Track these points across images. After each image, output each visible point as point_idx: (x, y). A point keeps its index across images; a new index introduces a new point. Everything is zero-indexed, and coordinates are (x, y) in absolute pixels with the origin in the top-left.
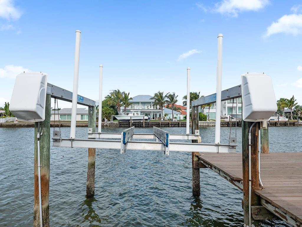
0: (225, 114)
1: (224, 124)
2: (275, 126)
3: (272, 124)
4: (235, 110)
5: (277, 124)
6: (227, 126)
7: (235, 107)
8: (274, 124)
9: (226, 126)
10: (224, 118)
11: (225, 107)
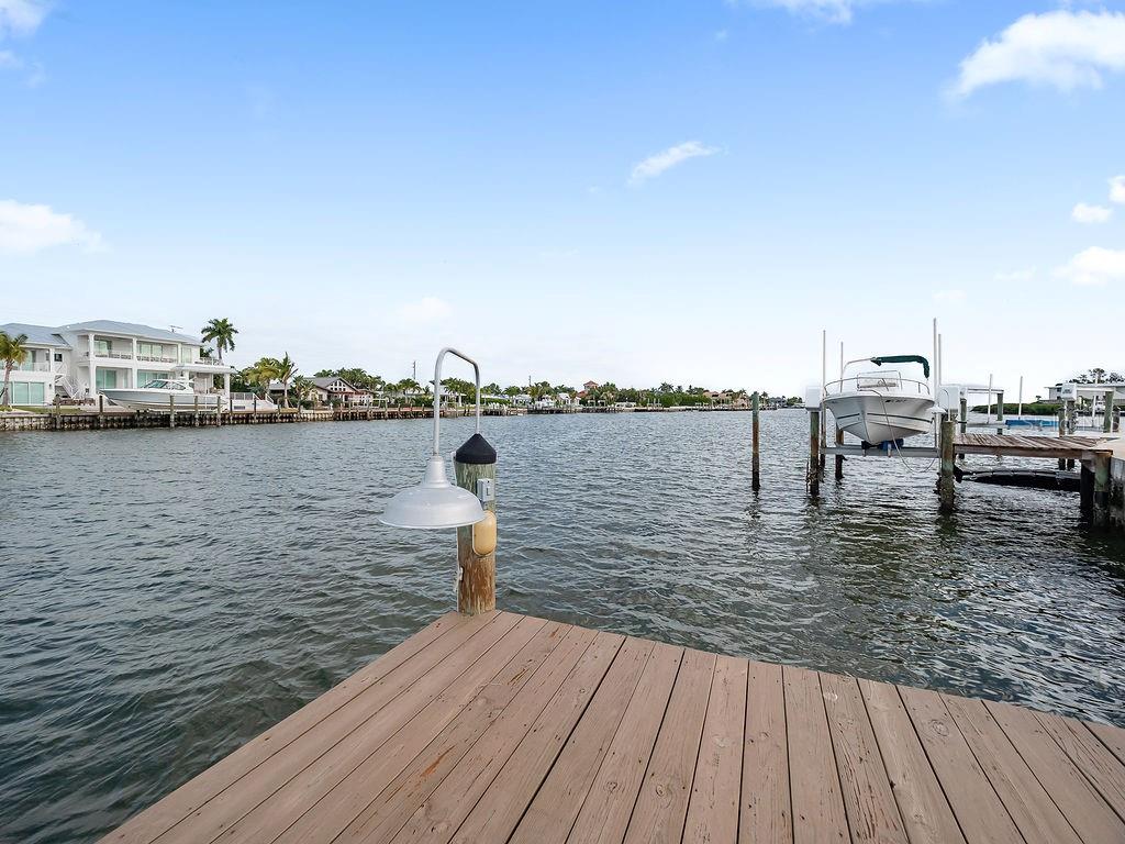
0: (87, 390)
1: (78, 422)
2: (247, 423)
3: (238, 418)
4: (126, 378)
5: (252, 418)
6: (92, 428)
7: (126, 371)
8: (243, 418)
9: (85, 429)
10: (80, 403)
11: (86, 369)
